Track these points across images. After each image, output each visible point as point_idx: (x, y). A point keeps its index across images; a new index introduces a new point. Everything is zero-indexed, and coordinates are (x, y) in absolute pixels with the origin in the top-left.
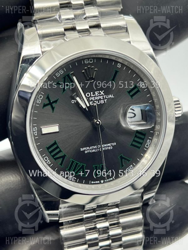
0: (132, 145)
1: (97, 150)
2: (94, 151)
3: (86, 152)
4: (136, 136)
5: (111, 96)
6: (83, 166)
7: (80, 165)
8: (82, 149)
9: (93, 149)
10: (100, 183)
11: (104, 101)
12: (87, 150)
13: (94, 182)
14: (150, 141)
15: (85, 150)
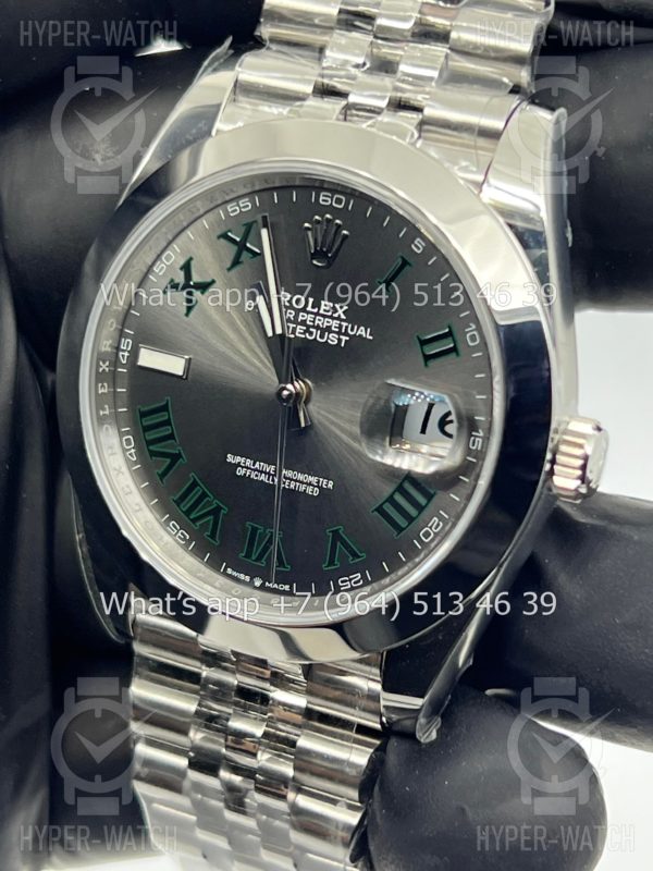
0: (380, 509)
1: (273, 480)
2: (263, 477)
3: (240, 472)
4: (400, 489)
5: (363, 333)
6: (218, 509)
7: (210, 503)
8: (230, 458)
9: (262, 472)
10: (251, 584)
11: (340, 340)
12: (245, 466)
13: (235, 574)
14: (441, 524)
15: (239, 465)
